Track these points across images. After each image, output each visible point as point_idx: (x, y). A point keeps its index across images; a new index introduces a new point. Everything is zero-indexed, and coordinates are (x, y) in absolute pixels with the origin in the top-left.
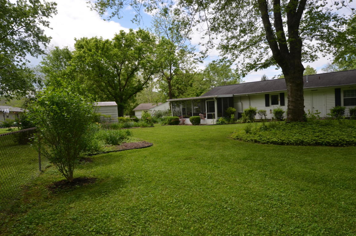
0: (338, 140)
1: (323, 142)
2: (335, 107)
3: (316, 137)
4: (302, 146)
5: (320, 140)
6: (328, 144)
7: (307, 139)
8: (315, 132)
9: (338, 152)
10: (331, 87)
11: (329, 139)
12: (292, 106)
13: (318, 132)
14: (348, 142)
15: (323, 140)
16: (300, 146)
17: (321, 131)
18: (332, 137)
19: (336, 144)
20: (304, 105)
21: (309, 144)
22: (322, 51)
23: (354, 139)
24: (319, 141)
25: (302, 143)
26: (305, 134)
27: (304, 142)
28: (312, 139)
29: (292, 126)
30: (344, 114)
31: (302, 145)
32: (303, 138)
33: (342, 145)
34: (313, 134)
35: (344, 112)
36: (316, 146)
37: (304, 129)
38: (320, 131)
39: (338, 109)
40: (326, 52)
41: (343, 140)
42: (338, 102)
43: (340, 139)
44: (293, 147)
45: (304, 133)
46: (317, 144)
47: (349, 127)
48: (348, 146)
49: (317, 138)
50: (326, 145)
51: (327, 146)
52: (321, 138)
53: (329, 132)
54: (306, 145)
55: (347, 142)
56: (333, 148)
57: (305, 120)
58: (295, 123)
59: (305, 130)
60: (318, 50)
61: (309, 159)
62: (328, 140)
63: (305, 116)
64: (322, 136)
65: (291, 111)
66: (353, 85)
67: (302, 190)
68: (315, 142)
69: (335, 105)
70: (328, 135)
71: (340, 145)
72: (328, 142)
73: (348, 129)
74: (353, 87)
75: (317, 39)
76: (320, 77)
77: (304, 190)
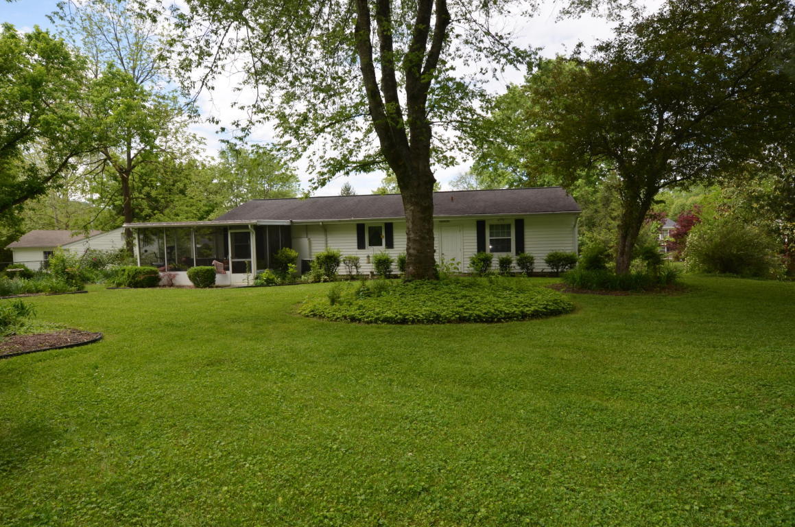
0: (493, 311)
1: (471, 315)
2: (476, 253)
3: (460, 307)
4: (437, 325)
5: (465, 313)
6: (479, 319)
7: (444, 310)
8: (457, 299)
9: (496, 332)
10: (471, 217)
11: (478, 310)
12: (414, 249)
13: (461, 298)
14: (508, 314)
15: (470, 312)
16: (434, 325)
17: (465, 296)
18: (483, 306)
19: (491, 319)
20: (435, 248)
21: (450, 321)
22: (460, 150)
23: (515, 309)
24: (465, 315)
25: (436, 319)
26: (441, 303)
27: (440, 317)
28: (453, 311)
29: (416, 288)
30: (490, 267)
31: (438, 323)
32: (439, 310)
33: (499, 321)
34: (454, 302)
35: (491, 262)
36: (459, 323)
37: (437, 293)
38: (463, 296)
39: (482, 257)
40: (468, 154)
41: (501, 312)
42: (481, 246)
43: (495, 310)
44: (421, 326)
45: (439, 301)
46: (462, 320)
47: (506, 289)
48: (507, 322)
49: (461, 310)
50: (475, 321)
51: (478, 322)
52: (467, 309)
53: (479, 299)
54: (444, 323)
55: (505, 314)
56: (486, 325)
57: (436, 276)
58: (418, 282)
59: (439, 295)
60: (455, 147)
61: (455, 346)
62: (478, 313)
63: (436, 270)
64: (468, 306)
65: (413, 258)
66: (506, 216)
67: (458, 400)
68: (458, 316)
69: (476, 250)
70: (477, 302)
71: (496, 320)
72: (479, 316)
73: (505, 293)
74: (503, 219)
75: (455, 129)
76: (452, 198)
77: (461, 399)
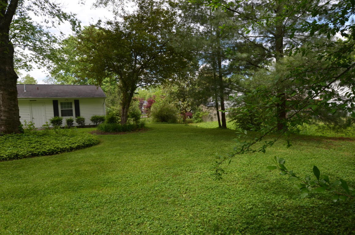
0: (53, 148)
1: (39, 152)
2: (53, 117)
3: (32, 148)
4: (16, 160)
5: (36, 151)
6: (44, 154)
7: (22, 151)
8: (32, 143)
9: (53, 160)
10: (49, 98)
11: (44, 149)
12: (4, 116)
13: (35, 143)
14: (62, 149)
15: (39, 150)
16: (14, 160)
17: (37, 142)
18: (47, 146)
19: (52, 153)
20: (20, 116)
21: (25, 157)
22: (36, 62)
23: (66, 146)
24: (35, 152)
25: (17, 157)
26: (20, 147)
27: (19, 155)
28: (27, 151)
29: (6, 139)
30: (62, 124)
31: (17, 159)
32: (18, 151)
33: (57, 153)
34: (29, 145)
35: (62, 122)
36: (32, 157)
37: (19, 141)
38: (36, 142)
39: (56, 119)
40: (41, 65)
41: (58, 148)
42: (56, 113)
43: (55, 148)
44: (5, 162)
45: (19, 146)
46: (33, 155)
47: (64, 135)
48: (62, 153)
49: (32, 150)
50: (42, 155)
51: (44, 155)
52: (37, 149)
53: (46, 142)
54: (21, 158)
55: (61, 149)
56: (49, 156)
57: (21, 131)
58: (9, 135)
59: (21, 142)
60: (32, 60)
61: (22, 172)
62: (44, 150)
63: (21, 127)
64: (38, 147)
65: (4, 122)
66: (69, 98)
67: (10, 209)
68: (30, 153)
69: (53, 116)
70: (44, 144)
71: (55, 153)
72: (44, 152)
73: (63, 138)
74: (68, 100)
75: (30, 49)
76: (38, 88)
77: (12, 208)
